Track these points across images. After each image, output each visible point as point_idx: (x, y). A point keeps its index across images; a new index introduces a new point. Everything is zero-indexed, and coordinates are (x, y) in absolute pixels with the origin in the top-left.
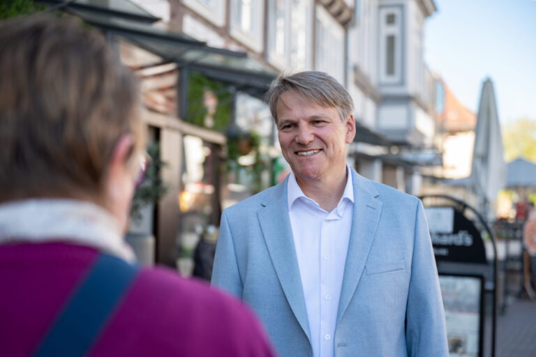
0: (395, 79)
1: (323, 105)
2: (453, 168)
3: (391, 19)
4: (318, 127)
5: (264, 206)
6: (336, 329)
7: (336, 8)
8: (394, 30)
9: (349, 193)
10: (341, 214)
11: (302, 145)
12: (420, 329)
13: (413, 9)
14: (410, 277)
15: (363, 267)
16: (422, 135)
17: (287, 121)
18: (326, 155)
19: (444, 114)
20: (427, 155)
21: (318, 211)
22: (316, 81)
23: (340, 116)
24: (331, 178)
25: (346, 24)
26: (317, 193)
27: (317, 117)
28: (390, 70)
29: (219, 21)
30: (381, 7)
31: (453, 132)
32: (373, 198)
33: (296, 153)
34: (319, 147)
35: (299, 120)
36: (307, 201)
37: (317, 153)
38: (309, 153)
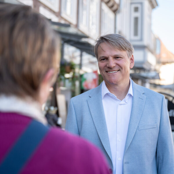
0: (138, 38)
1: (120, 50)
2: (164, 80)
3: (136, 9)
4: (117, 60)
5: (90, 97)
6: (124, 155)
7: (111, 4)
8: (138, 14)
9: (131, 91)
10: (127, 101)
11: (110, 68)
12: (163, 156)
13: (147, 4)
14: (159, 132)
15: (137, 126)
16: (150, 65)
17: (103, 57)
18: (121, 73)
19: (160, 54)
20: (152, 74)
21: (116, 99)
22: (117, 38)
23: (128, 55)
24: (123, 85)
25: (115, 12)
26: (116, 91)
27: (117, 55)
28: (136, 34)
29: (56, 9)
30: (131, 3)
31: (164, 63)
32: (142, 94)
33: (107, 72)
34: (118, 69)
35: (109, 56)
36: (111, 95)
37: (117, 72)
38: (113, 72)
